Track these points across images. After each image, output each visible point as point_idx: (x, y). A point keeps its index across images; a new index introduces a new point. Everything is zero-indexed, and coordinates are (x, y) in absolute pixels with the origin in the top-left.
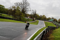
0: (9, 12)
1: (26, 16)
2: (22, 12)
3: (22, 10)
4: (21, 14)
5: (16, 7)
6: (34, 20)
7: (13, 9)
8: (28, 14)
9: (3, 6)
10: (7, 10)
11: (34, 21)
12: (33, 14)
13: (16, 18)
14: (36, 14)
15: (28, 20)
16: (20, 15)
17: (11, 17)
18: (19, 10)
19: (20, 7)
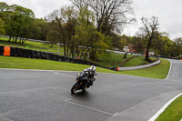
0: (52, 31)
1: (115, 46)
2: (98, 30)
3: (99, 22)
4: (97, 36)
5: (76, 9)
6: (148, 60)
7: (65, 20)
8: (124, 36)
9: (29, 11)
10: (41, 23)
11: (151, 62)
12: (145, 34)
13: (77, 52)
14: (158, 34)
15: (125, 61)
16: (92, 40)
17: (58, 50)
18: (88, 23)
19: (89, 8)
